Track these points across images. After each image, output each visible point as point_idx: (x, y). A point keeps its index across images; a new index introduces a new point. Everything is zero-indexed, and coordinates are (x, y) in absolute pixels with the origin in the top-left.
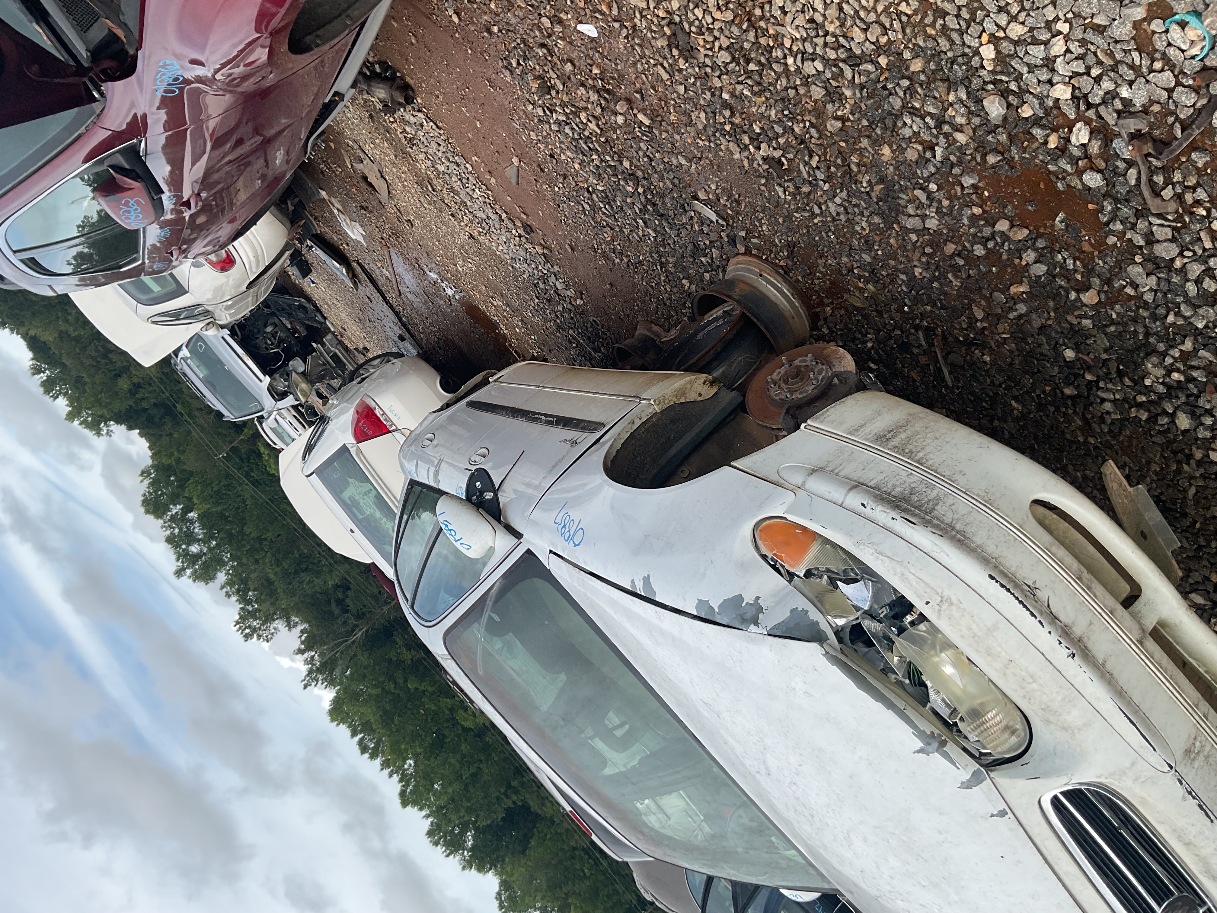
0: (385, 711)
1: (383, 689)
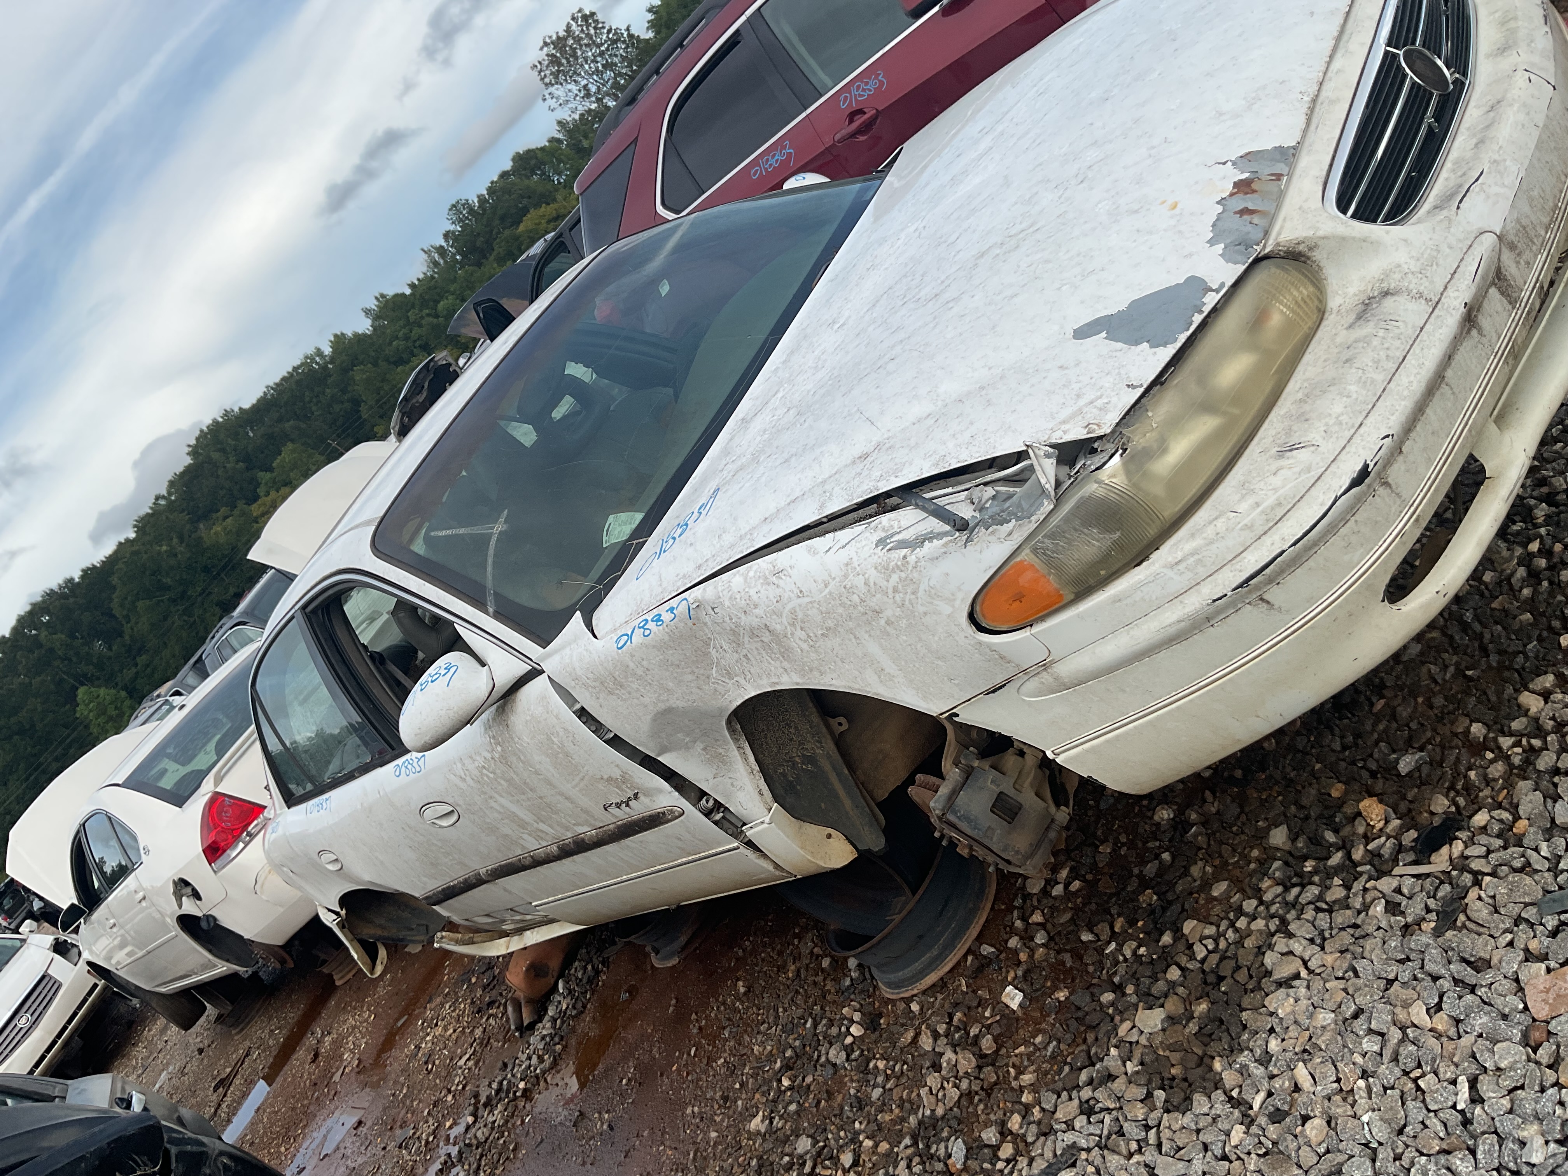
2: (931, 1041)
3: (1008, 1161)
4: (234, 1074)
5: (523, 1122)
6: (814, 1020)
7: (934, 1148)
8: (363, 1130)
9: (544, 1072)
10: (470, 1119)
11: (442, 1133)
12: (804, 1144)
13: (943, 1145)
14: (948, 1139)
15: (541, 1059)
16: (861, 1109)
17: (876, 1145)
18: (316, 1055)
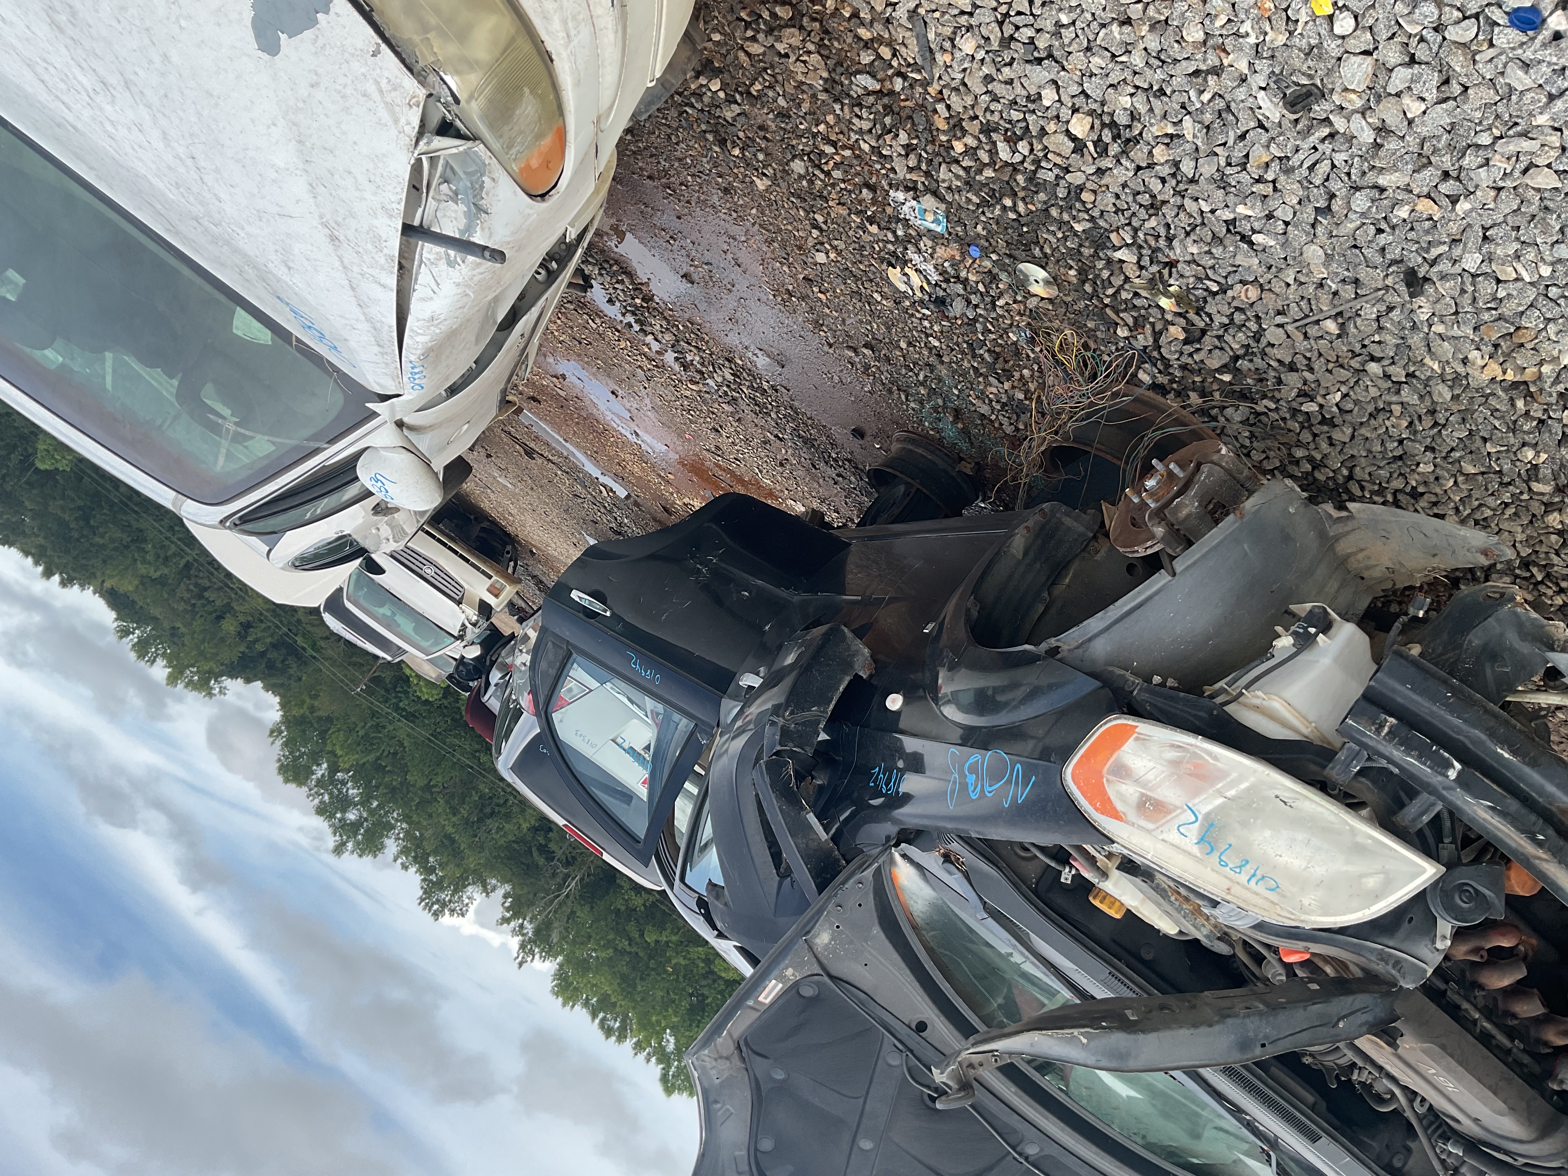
0: (624, 978)
1: (616, 950)
2: (756, 45)
3: (894, 55)
4: (523, 445)
5: (670, 310)
6: (687, 105)
7: (852, 93)
8: (620, 393)
9: (633, 283)
10: (650, 337)
11: (652, 355)
12: (798, 166)
13: (854, 87)
14: (851, 82)
15: (622, 282)
16: (789, 117)
17: (827, 123)
18: (534, 399)
